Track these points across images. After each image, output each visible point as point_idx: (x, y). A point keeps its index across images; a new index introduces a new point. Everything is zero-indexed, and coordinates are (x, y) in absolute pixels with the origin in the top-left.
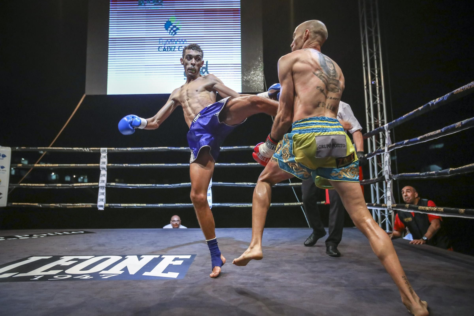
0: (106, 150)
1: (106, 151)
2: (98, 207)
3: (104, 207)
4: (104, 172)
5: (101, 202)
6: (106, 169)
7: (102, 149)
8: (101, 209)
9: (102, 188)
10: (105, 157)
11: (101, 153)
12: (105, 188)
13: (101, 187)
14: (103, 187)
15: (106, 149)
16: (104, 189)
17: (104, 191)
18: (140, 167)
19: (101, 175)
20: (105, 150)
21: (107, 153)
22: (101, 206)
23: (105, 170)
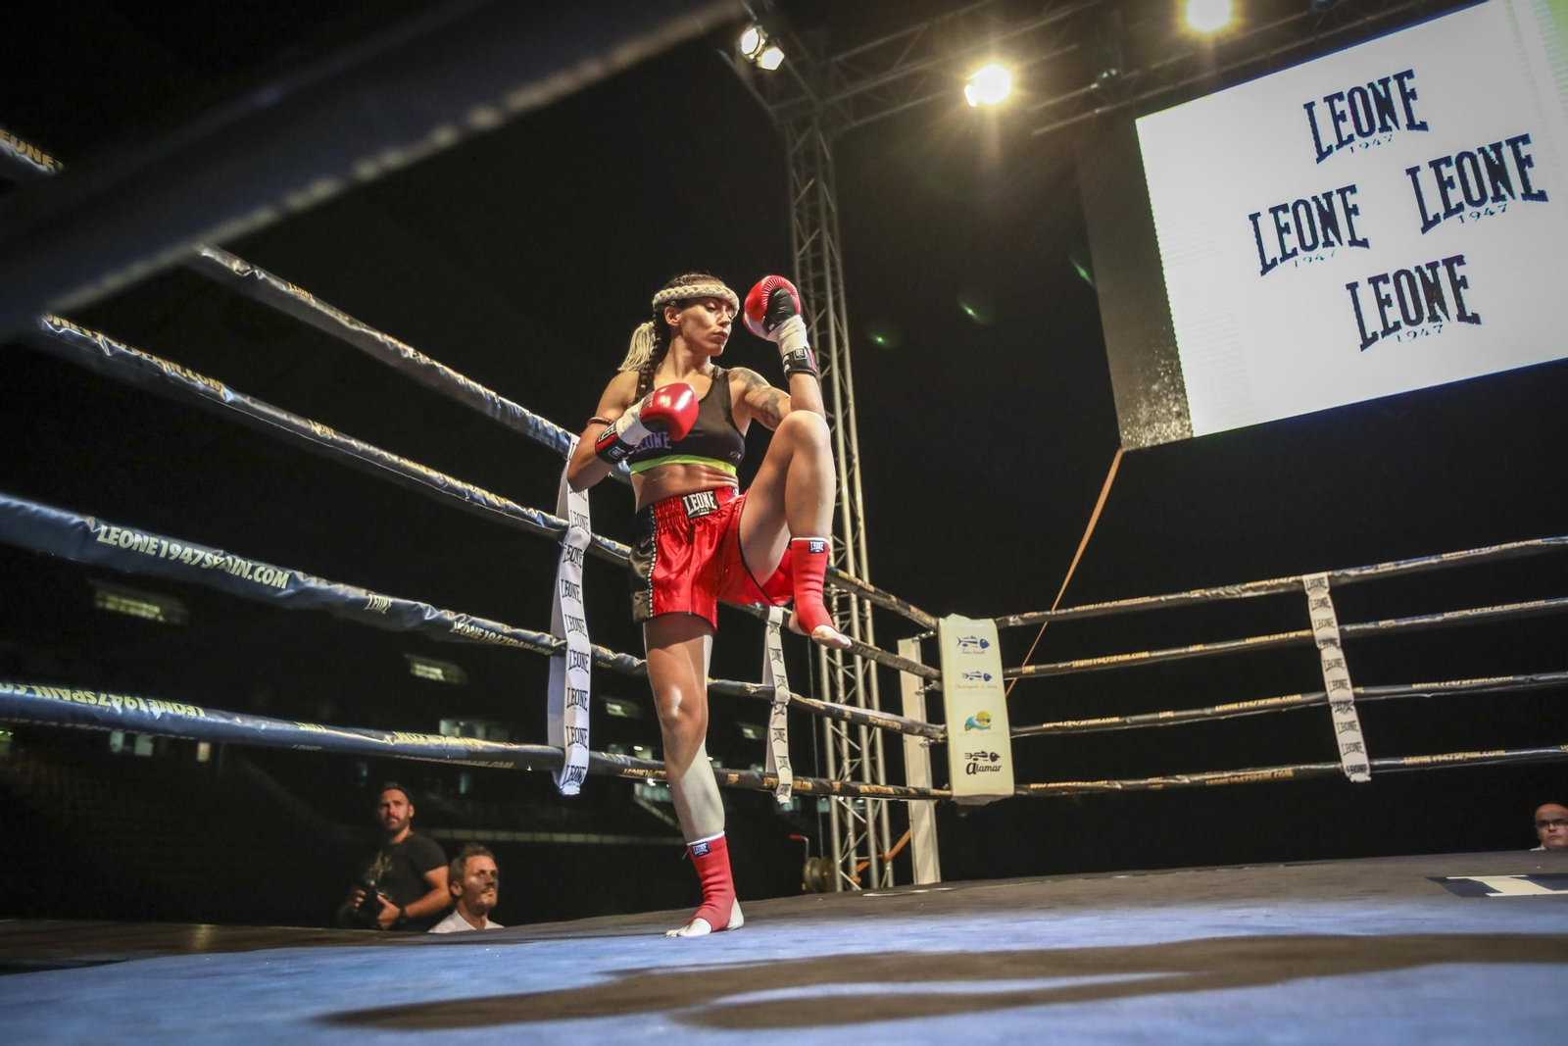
0: (1323, 578)
1: (1326, 583)
2: (1347, 774)
3: (1368, 772)
4: (1331, 654)
5: (1353, 757)
6: (1338, 642)
7: (1306, 578)
8: (1362, 777)
9: (1343, 706)
10: (1323, 603)
11: (1308, 593)
12: (1353, 707)
13: (1339, 703)
14: (1346, 702)
15: (1324, 575)
16: (1349, 708)
17: (1352, 716)
18: (1445, 621)
19: (1325, 666)
20: (1320, 581)
21: (1327, 590)
22: (1360, 769)
23: (1335, 644)
